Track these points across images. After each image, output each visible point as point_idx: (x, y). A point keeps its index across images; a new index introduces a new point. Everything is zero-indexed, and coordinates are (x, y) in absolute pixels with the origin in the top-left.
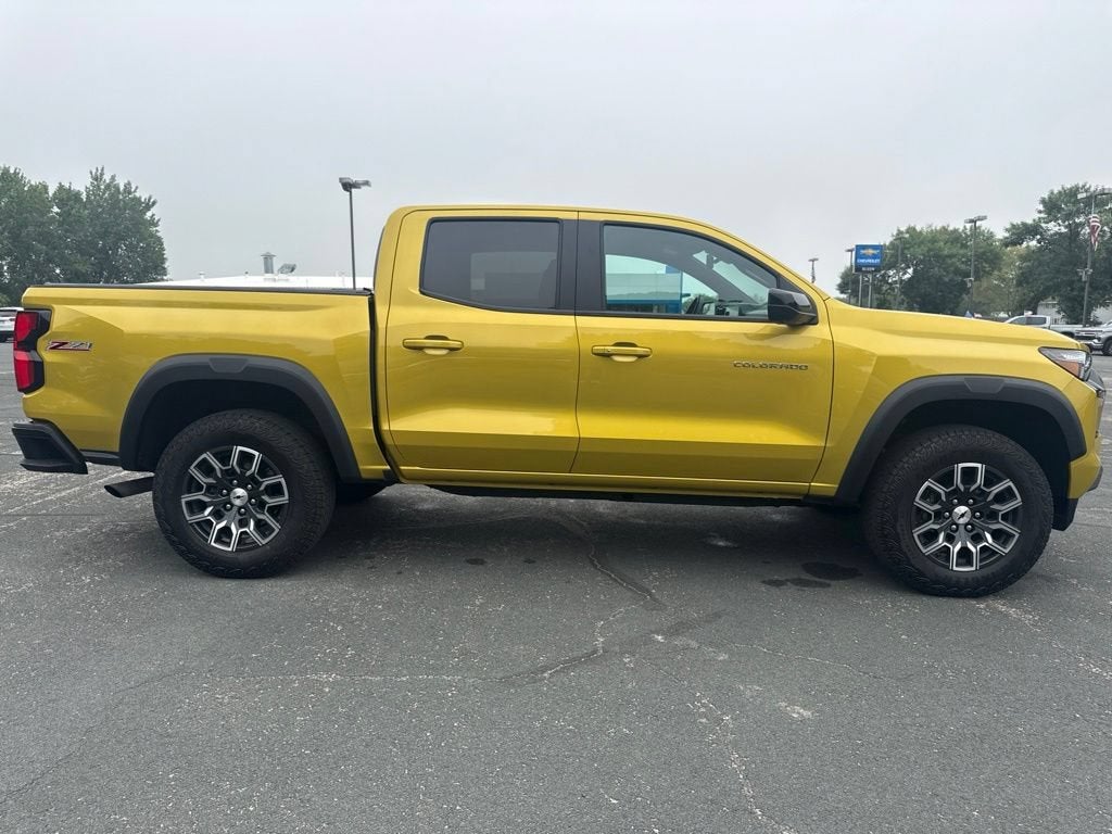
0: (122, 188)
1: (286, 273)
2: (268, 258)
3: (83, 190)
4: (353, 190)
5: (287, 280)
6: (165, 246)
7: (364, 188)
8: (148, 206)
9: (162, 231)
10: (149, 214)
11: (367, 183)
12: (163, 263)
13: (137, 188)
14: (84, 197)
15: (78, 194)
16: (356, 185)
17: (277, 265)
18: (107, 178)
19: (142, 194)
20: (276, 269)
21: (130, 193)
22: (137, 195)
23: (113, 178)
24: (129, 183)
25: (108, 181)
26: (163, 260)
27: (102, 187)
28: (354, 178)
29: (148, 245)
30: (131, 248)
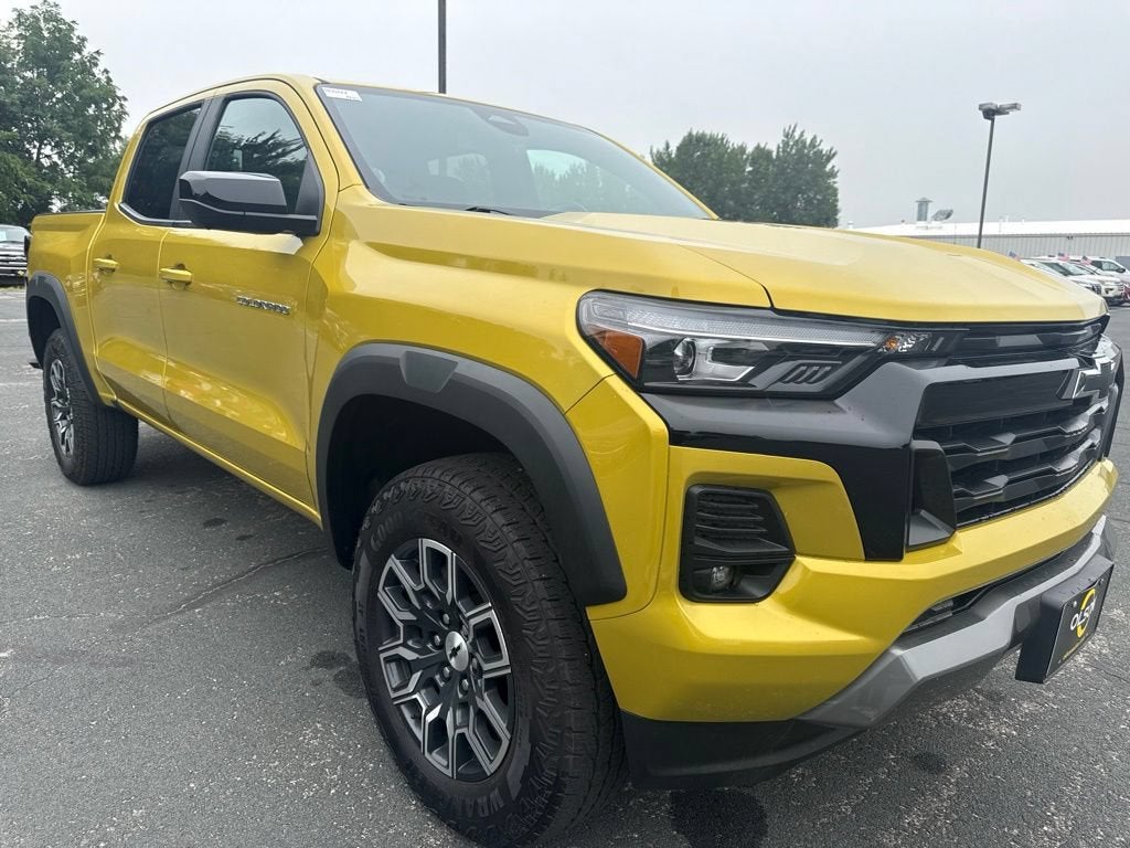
0: (808, 142)
1: (941, 220)
2: (923, 204)
3: (774, 149)
4: (997, 118)
5: (940, 228)
6: (839, 197)
7: (1012, 113)
8: (830, 157)
9: (839, 183)
10: (829, 167)
11: (1015, 107)
12: (836, 214)
13: (821, 141)
14: (774, 155)
15: (770, 153)
16: (1000, 111)
17: (932, 211)
18: (797, 135)
19: (825, 148)
20: (930, 215)
21: (814, 147)
22: (820, 148)
23: (802, 135)
24: (815, 138)
25: (797, 138)
26: (836, 211)
27: (791, 143)
28: (999, 103)
29: (824, 198)
30: (809, 202)
